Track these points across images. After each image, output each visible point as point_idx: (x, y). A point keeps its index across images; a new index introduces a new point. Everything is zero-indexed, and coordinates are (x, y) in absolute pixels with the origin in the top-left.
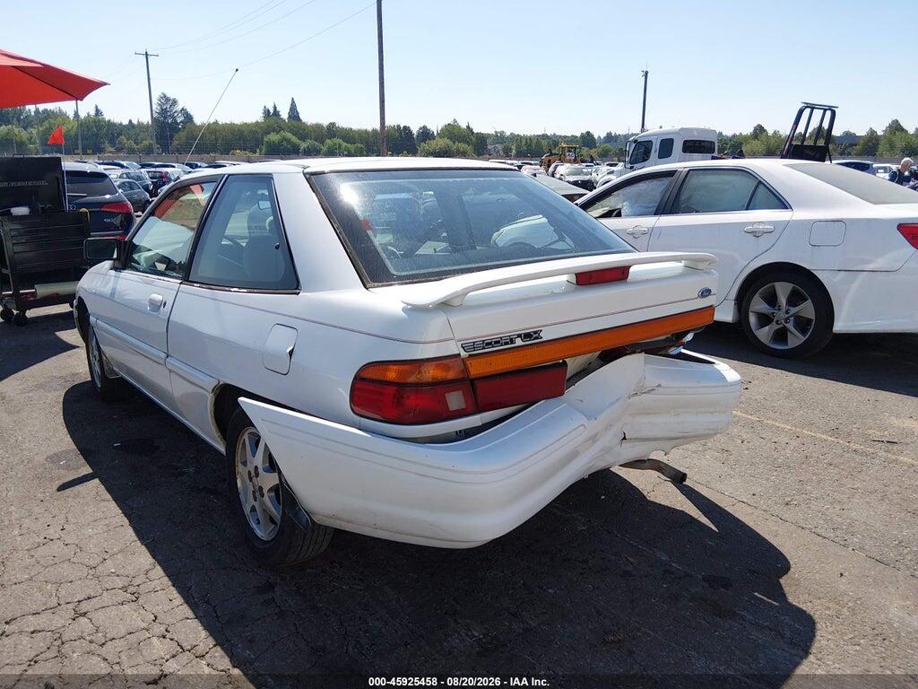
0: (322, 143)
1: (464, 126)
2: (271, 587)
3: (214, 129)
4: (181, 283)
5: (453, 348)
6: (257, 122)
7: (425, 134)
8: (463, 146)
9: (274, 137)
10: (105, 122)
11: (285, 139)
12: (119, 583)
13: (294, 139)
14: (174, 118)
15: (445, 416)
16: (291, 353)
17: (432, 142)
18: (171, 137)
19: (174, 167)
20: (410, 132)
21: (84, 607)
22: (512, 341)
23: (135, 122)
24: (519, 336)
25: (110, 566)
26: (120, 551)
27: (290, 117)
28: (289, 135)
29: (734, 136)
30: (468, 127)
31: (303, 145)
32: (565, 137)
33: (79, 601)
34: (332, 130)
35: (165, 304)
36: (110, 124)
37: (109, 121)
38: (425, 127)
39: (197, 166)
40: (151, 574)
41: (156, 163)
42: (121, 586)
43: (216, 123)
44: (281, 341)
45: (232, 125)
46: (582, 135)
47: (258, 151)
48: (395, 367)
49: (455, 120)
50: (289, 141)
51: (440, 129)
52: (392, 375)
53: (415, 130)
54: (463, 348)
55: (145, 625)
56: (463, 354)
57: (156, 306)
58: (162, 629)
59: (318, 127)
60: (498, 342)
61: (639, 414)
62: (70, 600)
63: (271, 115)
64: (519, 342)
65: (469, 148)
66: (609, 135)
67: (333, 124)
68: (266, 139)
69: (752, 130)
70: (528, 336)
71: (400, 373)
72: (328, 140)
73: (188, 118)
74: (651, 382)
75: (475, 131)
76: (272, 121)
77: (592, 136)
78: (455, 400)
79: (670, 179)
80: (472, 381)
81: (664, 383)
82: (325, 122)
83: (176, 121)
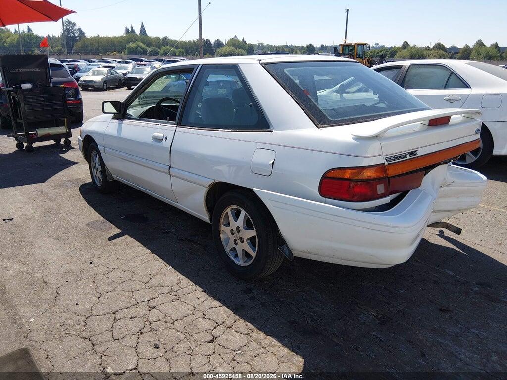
0: (160, 48)
1: (241, 39)
2: (250, 290)
3: (97, 39)
4: (177, 126)
5: (381, 160)
6: (122, 36)
7: (219, 44)
8: (241, 51)
9: (132, 45)
10: (34, 36)
11: (138, 46)
12: (166, 290)
13: (144, 46)
14: (74, 33)
15: (375, 197)
16: (273, 164)
17: (223, 48)
18: (73, 45)
19: (79, 62)
20: (210, 43)
21: (152, 303)
22: (406, 157)
23: (51, 36)
24: (409, 153)
25: (154, 282)
26: (157, 273)
27: (140, 33)
28: (141, 44)
29: (391, 47)
30: (243, 40)
31: (149, 50)
32: (298, 47)
33: (148, 301)
34: (166, 42)
35: (166, 138)
36: (37, 37)
37: (36, 35)
38: (218, 40)
39: (92, 62)
40: (181, 285)
41: (69, 60)
42: (167, 292)
43: (98, 36)
44: (264, 158)
45: (108, 37)
46: (308, 46)
47: (123, 53)
48: (350, 171)
49: (235, 36)
50: (140, 47)
51: (227, 41)
52: (347, 175)
53: (213, 41)
54: (386, 160)
55: (191, 312)
56: (386, 163)
57: (159, 140)
58: (201, 313)
59: (157, 39)
60: (400, 157)
61: (441, 197)
62: (142, 300)
63: (130, 32)
64: (408, 157)
65: (245, 52)
66: (322, 46)
67: (166, 38)
68: (128, 46)
69: (401, 44)
70: (412, 154)
71: (352, 174)
72: (164, 47)
73: (82, 33)
74: (450, 179)
75: (247, 42)
76: (131, 35)
77: (313, 46)
78: (381, 189)
79: (398, 70)
80: (389, 178)
81: (456, 180)
82: (161, 37)
83: (75, 35)
